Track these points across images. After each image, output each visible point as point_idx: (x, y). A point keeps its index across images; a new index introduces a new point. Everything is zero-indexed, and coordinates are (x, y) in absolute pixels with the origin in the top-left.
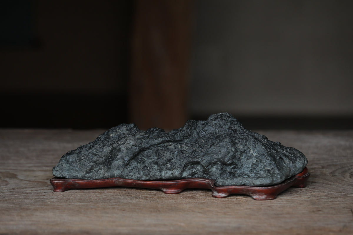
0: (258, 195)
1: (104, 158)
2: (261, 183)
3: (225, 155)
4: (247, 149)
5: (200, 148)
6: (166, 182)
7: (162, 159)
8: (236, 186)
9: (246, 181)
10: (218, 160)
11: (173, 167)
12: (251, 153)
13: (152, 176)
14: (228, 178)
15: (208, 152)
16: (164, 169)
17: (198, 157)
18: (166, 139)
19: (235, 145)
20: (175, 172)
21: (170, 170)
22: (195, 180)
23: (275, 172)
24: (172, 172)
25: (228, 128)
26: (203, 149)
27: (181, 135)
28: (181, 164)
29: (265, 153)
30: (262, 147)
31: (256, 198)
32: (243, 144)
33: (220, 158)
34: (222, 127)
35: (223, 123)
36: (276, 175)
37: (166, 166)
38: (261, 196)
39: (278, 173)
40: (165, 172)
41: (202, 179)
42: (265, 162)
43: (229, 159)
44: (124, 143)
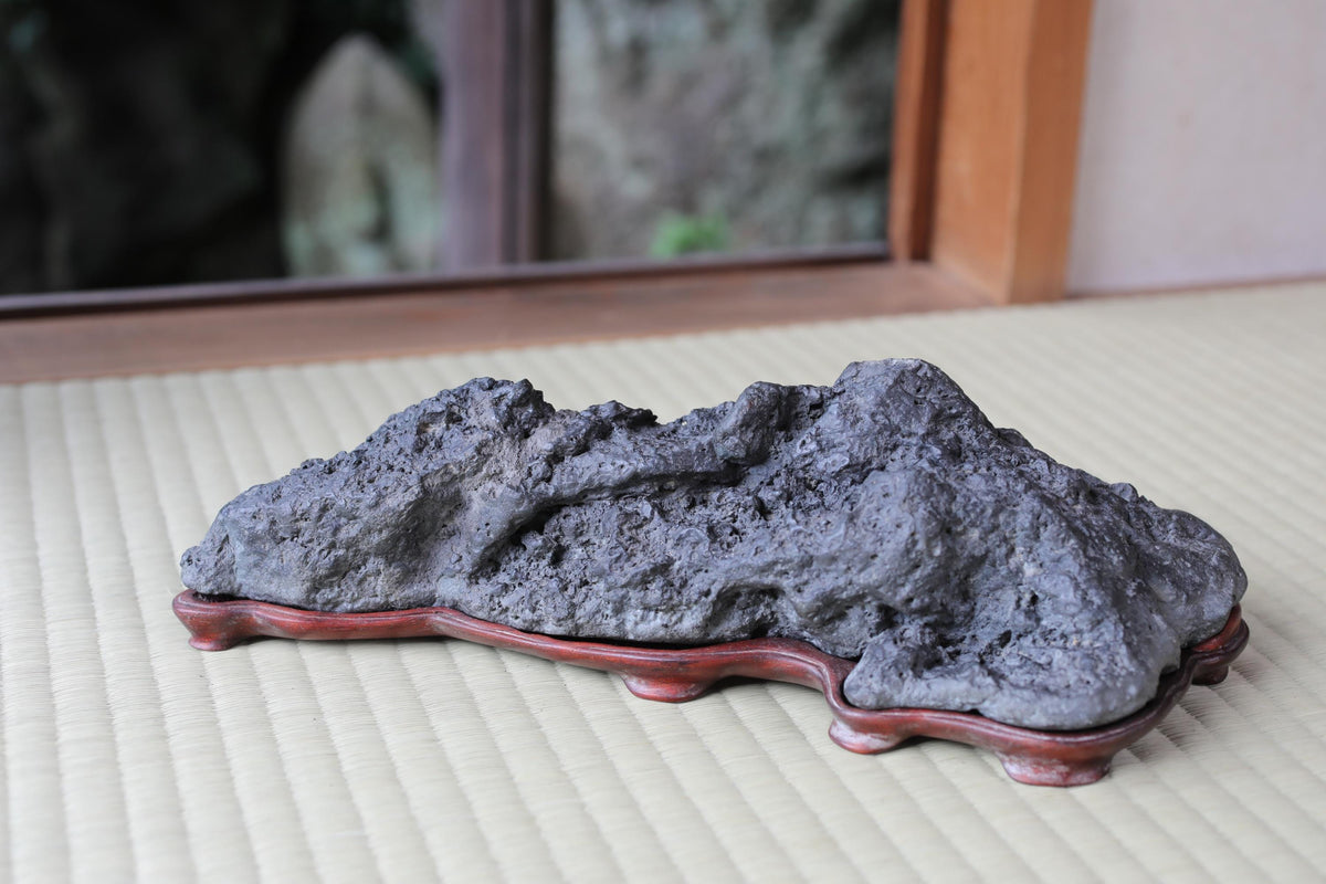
0: (1031, 765)
1: (385, 534)
2: (1053, 722)
3: (898, 572)
4: (999, 546)
5: (792, 529)
6: (639, 654)
7: (624, 557)
8: (937, 715)
9: (984, 700)
10: (864, 589)
11: (671, 598)
12: (1013, 562)
13: (581, 621)
14: (905, 675)
15: (825, 551)
16: (633, 601)
17: (779, 567)
18: (649, 469)
19: (946, 528)
20: (680, 620)
21: (657, 611)
22: (761, 654)
23: (1116, 665)
24: (667, 617)
25: (921, 432)
26: (802, 536)
27: (720, 451)
28: (705, 589)
29: (1078, 568)
30: (1063, 540)
31: (1023, 776)
32: (982, 523)
33: (877, 584)
34: (895, 430)
35: (901, 408)
36: (1119, 685)
37: (642, 593)
38: (1045, 766)
39: (1130, 674)
40: (636, 616)
41: (792, 652)
42: (1073, 610)
43: (917, 589)
44: (475, 473)
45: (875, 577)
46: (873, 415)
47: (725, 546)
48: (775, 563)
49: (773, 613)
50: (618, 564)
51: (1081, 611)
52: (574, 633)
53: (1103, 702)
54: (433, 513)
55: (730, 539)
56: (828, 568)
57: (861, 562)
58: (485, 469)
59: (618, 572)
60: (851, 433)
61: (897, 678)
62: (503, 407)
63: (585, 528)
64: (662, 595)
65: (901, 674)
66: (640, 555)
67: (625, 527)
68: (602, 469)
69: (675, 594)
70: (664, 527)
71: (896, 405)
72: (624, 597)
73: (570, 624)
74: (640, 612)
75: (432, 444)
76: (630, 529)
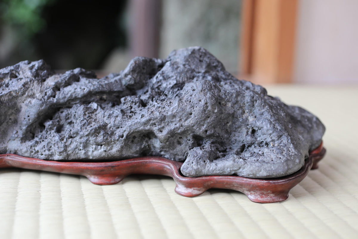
0: (259, 194)
2: (268, 174)
3: (201, 120)
4: (238, 110)
5: (156, 106)
6: (94, 165)
7: (87, 124)
8: (220, 177)
9: (240, 168)
10: (187, 128)
11: (107, 139)
12: (244, 116)
13: (69, 153)
14: (206, 162)
15: (170, 113)
16: (91, 141)
17: (152, 122)
18: (95, 89)
19: (219, 102)
20: (111, 149)
21: (101, 145)
22: (145, 162)
23: (290, 151)
24: (105, 147)
25: (203, 71)
26: (161, 108)
27: (124, 82)
28: (121, 134)
29: (270, 116)
30: (263, 106)
31: (257, 200)
32: (232, 100)
33: (192, 125)
34: (193, 71)
35: (195, 63)
36: (292, 158)
37: (95, 138)
38: (265, 195)
39: (296, 154)
40: (93, 148)
41: (158, 160)
42: (271, 132)
43: (209, 126)
44: (23, 95)
45: (191, 122)
46: (184, 65)
47: (129, 117)
48: (150, 120)
49: (148, 145)
50: (84, 127)
51: (273, 132)
52: (67, 158)
53: (287, 165)
54: (5, 113)
55: (130, 114)
56: (172, 120)
57: (185, 117)
58: (27, 93)
59: (85, 130)
60: (176, 72)
61: (203, 163)
62: (34, 70)
63: (70, 116)
64: (103, 138)
65: (205, 161)
66: (93, 123)
67: (86, 113)
68: (76, 90)
69: (109, 137)
70: (103, 112)
71: (193, 61)
72: (87, 140)
73: (65, 154)
74: (94, 146)
75: (4, 86)
76: (89, 113)
